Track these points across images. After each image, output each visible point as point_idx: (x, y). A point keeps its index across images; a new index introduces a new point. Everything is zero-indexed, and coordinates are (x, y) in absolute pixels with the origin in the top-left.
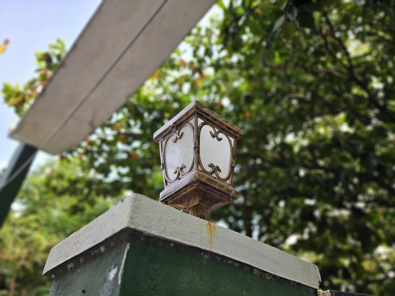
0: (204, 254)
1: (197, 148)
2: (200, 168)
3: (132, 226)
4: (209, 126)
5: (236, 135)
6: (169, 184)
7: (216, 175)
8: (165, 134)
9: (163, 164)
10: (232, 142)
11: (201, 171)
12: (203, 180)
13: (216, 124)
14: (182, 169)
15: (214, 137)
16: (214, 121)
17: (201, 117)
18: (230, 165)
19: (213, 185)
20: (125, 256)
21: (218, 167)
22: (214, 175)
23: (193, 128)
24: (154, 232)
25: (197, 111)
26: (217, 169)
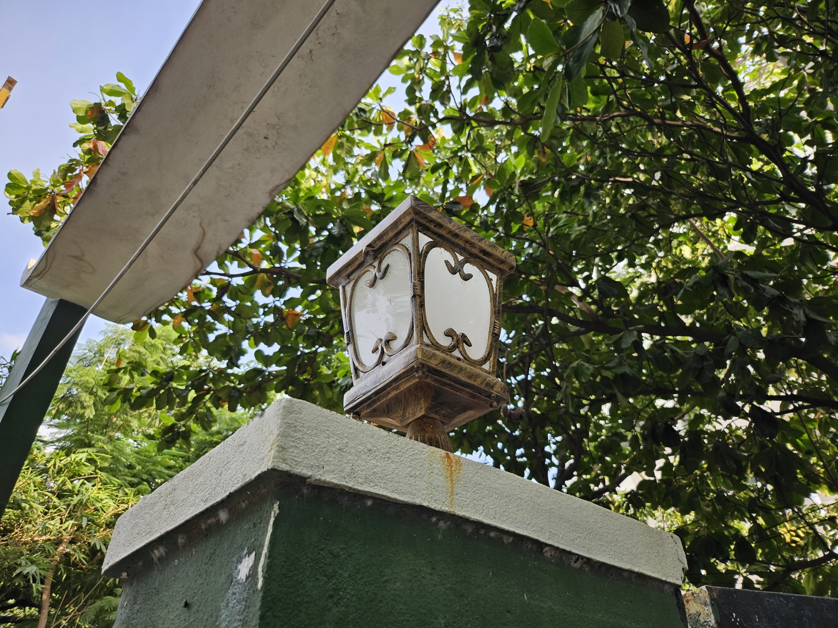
0: (439, 520)
1: (419, 298)
2: (426, 340)
3: (284, 467)
4: (442, 249)
5: (501, 266)
6: (361, 374)
7: (460, 352)
8: (350, 269)
9: (348, 333)
10: (494, 283)
11: (427, 345)
12: (433, 363)
13: (457, 245)
14: (387, 342)
15: (454, 273)
16: (453, 239)
17: (426, 230)
18: (490, 332)
19: (454, 374)
20: (270, 529)
21: (464, 336)
22: (456, 353)
23: (410, 255)
24: (331, 478)
25: (416, 217)
26: (463, 340)
